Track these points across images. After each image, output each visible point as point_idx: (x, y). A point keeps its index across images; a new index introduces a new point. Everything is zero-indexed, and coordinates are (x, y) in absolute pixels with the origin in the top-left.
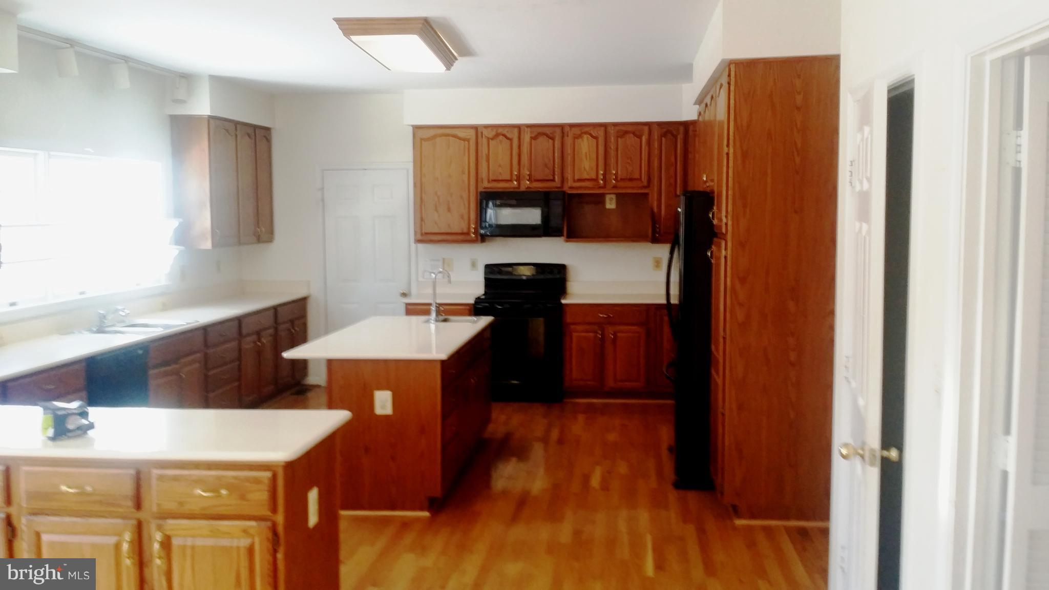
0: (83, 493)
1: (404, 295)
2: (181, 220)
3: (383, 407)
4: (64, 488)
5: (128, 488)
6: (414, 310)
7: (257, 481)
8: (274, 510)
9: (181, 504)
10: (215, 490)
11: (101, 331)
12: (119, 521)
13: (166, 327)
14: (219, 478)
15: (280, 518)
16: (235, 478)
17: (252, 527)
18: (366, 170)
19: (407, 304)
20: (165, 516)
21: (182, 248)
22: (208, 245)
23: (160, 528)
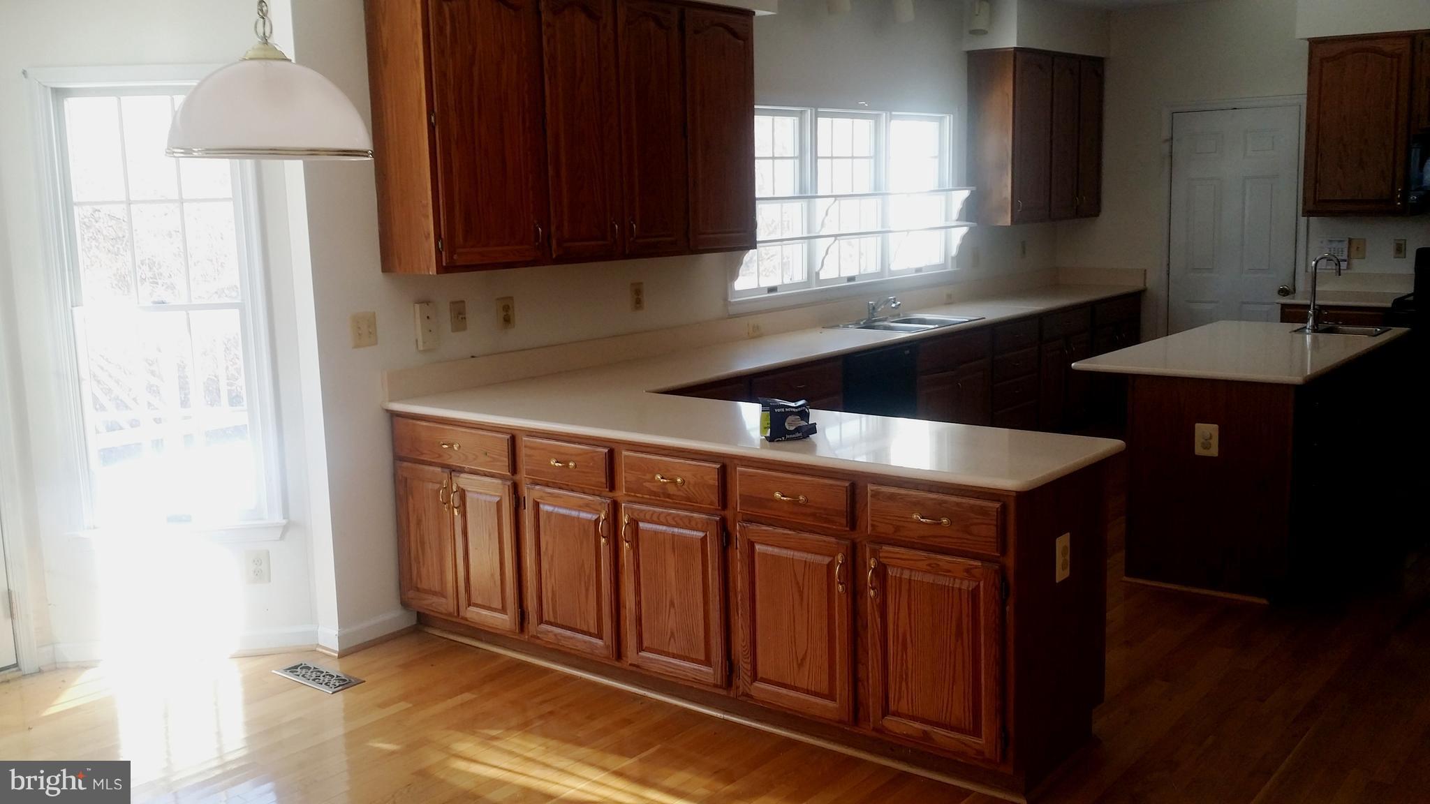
0: (795, 503)
1: (1284, 292)
2: (974, 188)
3: (1206, 446)
4: (778, 495)
5: (841, 502)
6: (1291, 314)
7: (983, 512)
8: (1003, 550)
9: (897, 529)
10: (935, 517)
11: (869, 325)
12: (833, 540)
13: (941, 323)
14: (941, 503)
15: (1010, 561)
16: (958, 504)
17: (976, 567)
18: (1236, 109)
19: (1284, 306)
20: (881, 540)
21: (974, 224)
22: (1007, 220)
23: (874, 554)
